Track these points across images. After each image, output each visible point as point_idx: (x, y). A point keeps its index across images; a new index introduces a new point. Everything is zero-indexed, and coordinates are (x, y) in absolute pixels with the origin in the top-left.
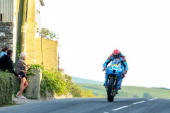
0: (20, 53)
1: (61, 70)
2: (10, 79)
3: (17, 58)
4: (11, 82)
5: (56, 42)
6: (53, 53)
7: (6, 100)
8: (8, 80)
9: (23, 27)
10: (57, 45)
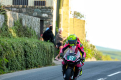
0: (58, 29)
1: (87, 41)
2: (51, 47)
3: (56, 32)
4: (51, 49)
5: (84, 21)
6: (82, 29)
7: (48, 62)
8: (50, 48)
9: (60, 10)
10: (84, 23)
